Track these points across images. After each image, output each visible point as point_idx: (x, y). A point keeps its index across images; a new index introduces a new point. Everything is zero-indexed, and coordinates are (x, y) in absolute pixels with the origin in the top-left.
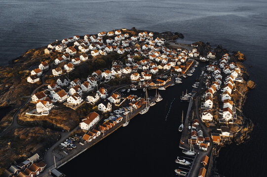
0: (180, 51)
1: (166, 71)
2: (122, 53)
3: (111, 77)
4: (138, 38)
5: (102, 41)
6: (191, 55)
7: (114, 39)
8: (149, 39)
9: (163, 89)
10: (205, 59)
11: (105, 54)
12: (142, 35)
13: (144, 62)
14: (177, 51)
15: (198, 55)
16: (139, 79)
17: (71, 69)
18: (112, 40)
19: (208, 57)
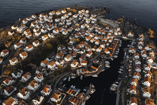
0: (108, 30)
1: (98, 54)
2: (65, 34)
3: (55, 68)
4: (78, 15)
5: (52, 21)
6: (116, 34)
7: (61, 18)
8: (86, 17)
9: (96, 76)
10: (126, 38)
11: (53, 37)
12: (81, 13)
13: (81, 46)
14: (106, 30)
15: (121, 33)
16: (77, 66)
17: (25, 57)
18: (59, 20)
19: (128, 36)
